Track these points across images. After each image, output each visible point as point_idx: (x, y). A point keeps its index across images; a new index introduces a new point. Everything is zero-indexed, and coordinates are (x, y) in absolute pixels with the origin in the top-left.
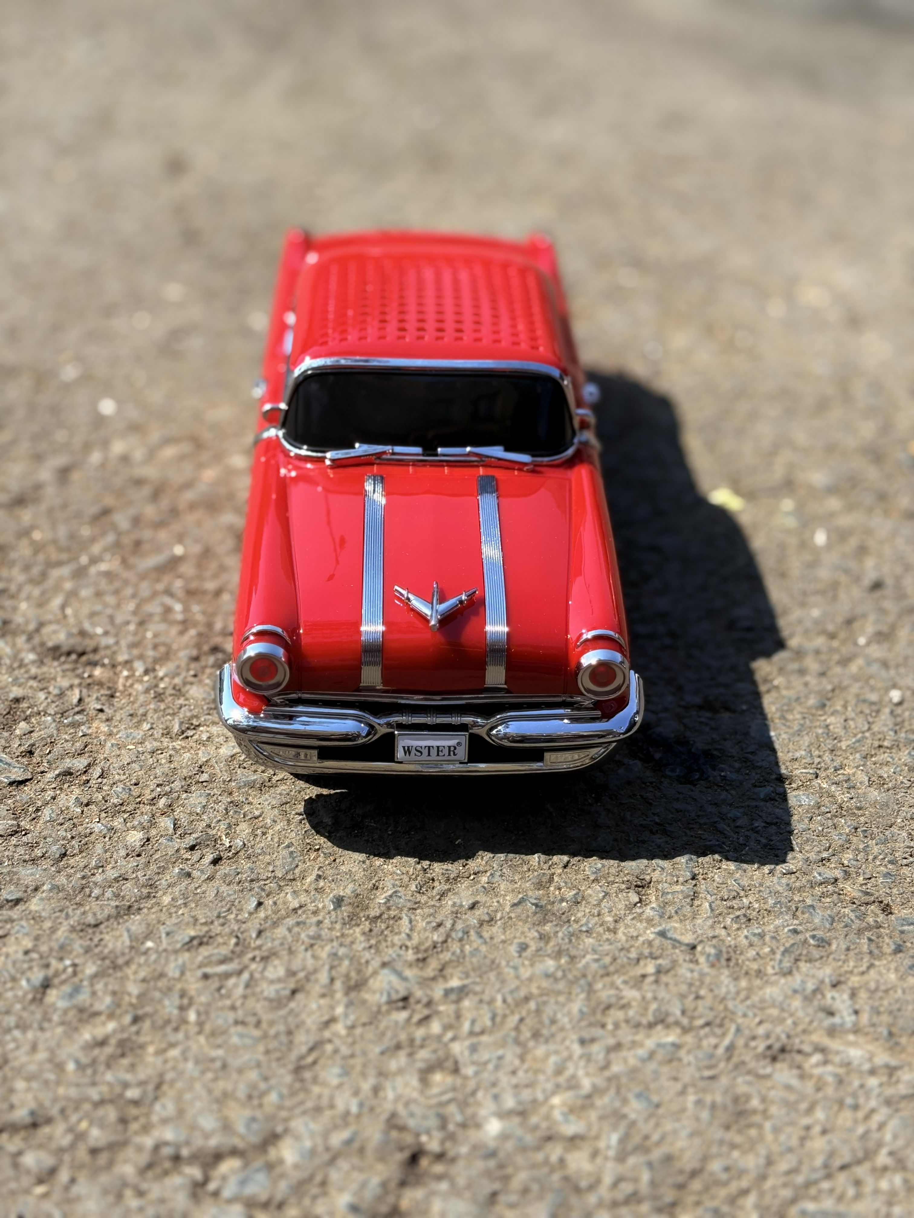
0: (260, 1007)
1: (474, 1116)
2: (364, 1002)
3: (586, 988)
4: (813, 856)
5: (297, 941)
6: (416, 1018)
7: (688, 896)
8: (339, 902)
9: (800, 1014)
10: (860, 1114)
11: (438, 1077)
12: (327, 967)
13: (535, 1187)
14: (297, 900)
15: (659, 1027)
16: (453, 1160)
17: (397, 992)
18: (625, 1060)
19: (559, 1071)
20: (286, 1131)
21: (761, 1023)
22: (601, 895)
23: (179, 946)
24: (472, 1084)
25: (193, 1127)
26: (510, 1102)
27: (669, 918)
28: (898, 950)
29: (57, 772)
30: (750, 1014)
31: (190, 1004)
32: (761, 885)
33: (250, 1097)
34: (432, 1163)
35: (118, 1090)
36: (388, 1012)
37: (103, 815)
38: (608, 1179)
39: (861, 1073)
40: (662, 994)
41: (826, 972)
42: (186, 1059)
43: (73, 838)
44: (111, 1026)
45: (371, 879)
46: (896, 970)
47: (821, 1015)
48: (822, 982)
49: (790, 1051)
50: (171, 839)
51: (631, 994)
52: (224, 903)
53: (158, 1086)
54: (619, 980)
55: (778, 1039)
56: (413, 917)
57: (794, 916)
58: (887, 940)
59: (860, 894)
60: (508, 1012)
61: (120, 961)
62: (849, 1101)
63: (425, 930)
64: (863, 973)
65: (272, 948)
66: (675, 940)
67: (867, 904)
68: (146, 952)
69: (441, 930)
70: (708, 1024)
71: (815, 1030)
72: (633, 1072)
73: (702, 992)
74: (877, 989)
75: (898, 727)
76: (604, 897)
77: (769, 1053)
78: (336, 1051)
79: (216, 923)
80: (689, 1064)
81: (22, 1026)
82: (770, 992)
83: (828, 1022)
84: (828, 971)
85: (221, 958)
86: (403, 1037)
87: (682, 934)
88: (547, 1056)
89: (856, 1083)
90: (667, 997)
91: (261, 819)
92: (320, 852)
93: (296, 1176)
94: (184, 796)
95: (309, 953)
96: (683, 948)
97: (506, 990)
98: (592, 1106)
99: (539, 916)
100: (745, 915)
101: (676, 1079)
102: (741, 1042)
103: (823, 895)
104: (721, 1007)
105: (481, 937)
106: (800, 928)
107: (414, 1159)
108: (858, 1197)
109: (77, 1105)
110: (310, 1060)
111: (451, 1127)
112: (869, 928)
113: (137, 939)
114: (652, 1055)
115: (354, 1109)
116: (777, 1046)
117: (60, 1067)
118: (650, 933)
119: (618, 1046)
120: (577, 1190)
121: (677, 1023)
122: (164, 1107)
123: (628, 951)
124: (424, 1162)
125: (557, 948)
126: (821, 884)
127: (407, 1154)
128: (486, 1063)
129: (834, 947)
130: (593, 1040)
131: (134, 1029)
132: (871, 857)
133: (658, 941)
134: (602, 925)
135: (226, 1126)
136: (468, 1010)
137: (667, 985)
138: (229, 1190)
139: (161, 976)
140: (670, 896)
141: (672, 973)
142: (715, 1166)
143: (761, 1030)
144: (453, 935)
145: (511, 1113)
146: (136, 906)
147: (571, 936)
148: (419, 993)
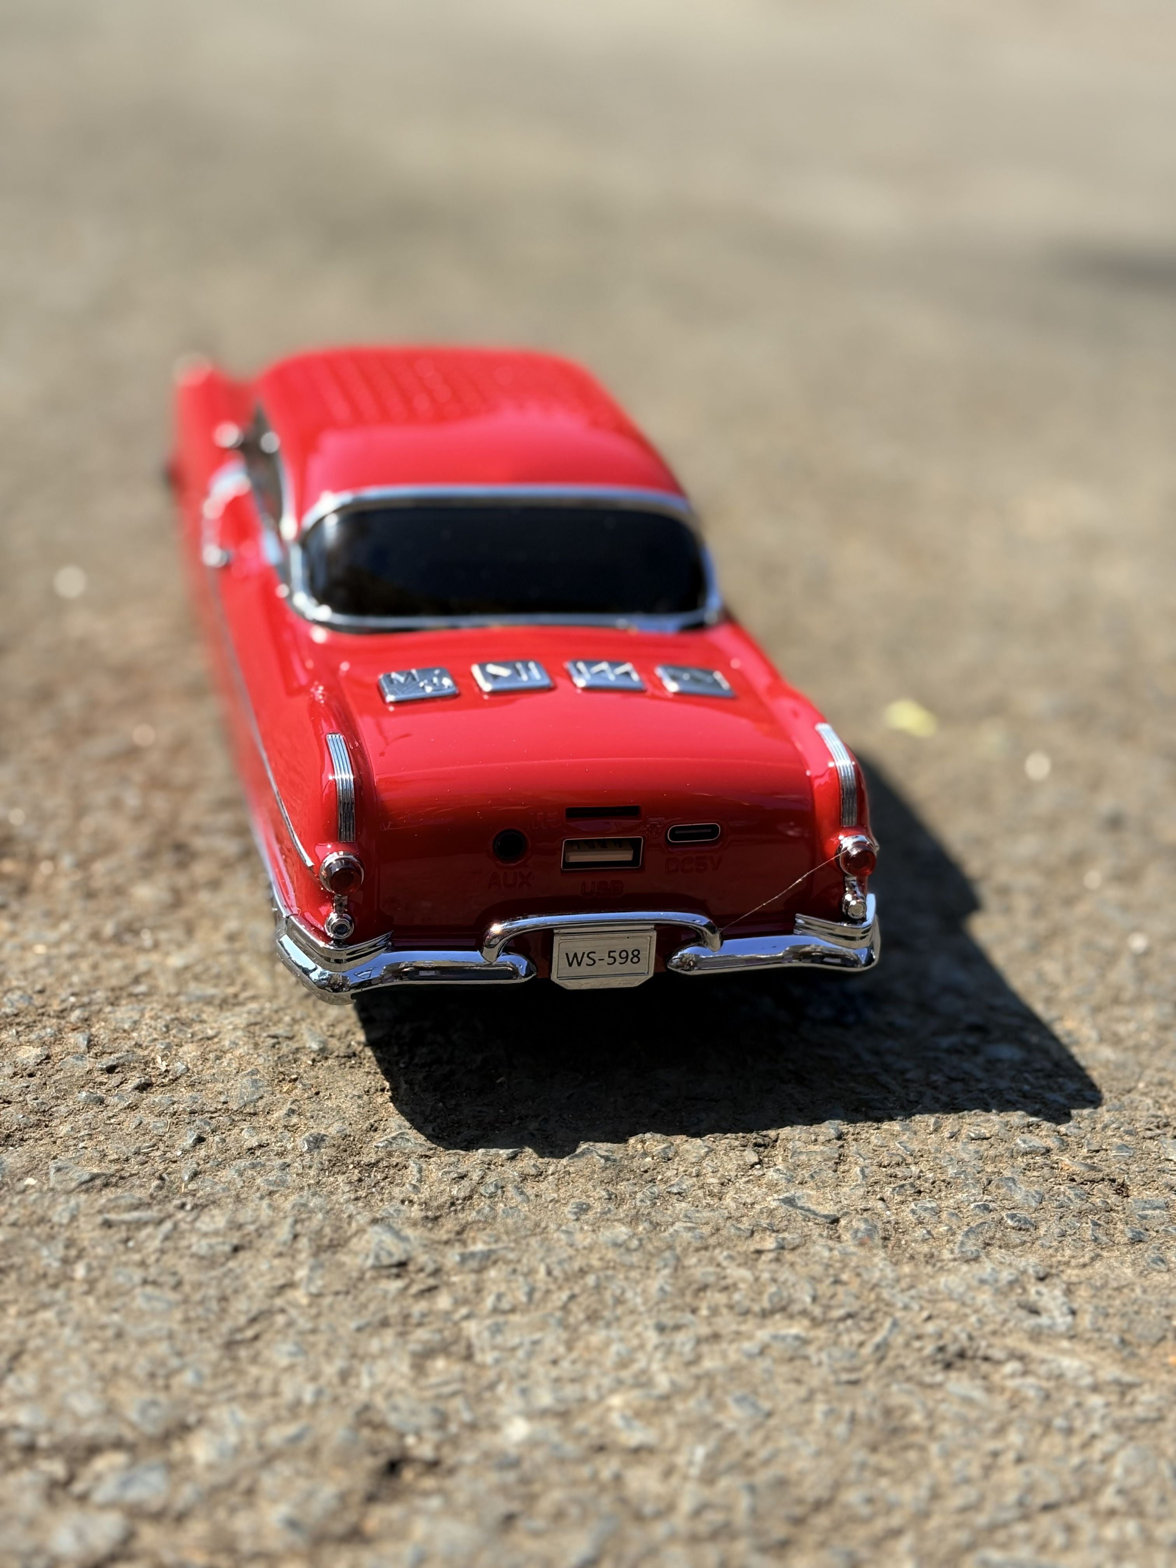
0: (183, 1266)
1: (490, 1414)
2: (340, 1265)
3: (672, 1262)
4: (1015, 1120)
5: (250, 1187)
6: (414, 1289)
7: (830, 1159)
8: (317, 1142)
9: (990, 1310)
10: (1076, 1441)
11: (439, 1364)
12: (290, 1220)
13: (574, 1511)
14: (256, 1138)
15: (778, 1317)
16: (452, 1471)
17: (390, 1254)
18: (724, 1355)
19: (623, 1363)
20: (201, 1422)
21: (929, 1318)
22: (703, 1151)
23: (73, 1185)
24: (491, 1374)
25: (61, 1410)
26: (545, 1398)
27: (801, 1183)
28: (1137, 1240)
30: (915, 1306)
31: (79, 1257)
32: (938, 1151)
33: (152, 1376)
34: (419, 1475)
36: (375, 1279)
38: (686, 1505)
39: (1078, 1390)
40: (785, 1274)
41: (1030, 1262)
42: (62, 1324)
45: (368, 1118)
46: (1134, 1264)
47: (1021, 1313)
48: (1024, 1272)
49: (973, 1358)
50: (81, 1057)
51: (737, 1273)
52: (147, 1137)
53: (16, 1357)
54: (721, 1255)
55: (956, 1339)
56: (424, 1166)
57: (985, 1190)
58: (1120, 1226)
59: (1083, 1168)
60: (553, 1287)
62: (1059, 1422)
63: (441, 1181)
64: (1084, 1266)
65: (211, 1194)
66: (809, 1210)
67: (1093, 1181)
68: (23, 1191)
69: (465, 1182)
70: (850, 1316)
71: (1011, 1331)
72: (735, 1371)
73: (844, 1277)
74: (1104, 1286)
75: (1142, 976)
76: (707, 1153)
77: (940, 1356)
78: (290, 1324)
79: (133, 1161)
80: (820, 1364)
82: (943, 1281)
83: (1031, 1321)
84: (1033, 1259)
85: (135, 1201)
86: (393, 1311)
87: (819, 1204)
88: (607, 1343)
89: (1071, 1400)
90: (792, 1279)
91: (216, 1040)
92: (297, 1083)
93: (210, 1479)
94: (108, 1009)
95: (265, 1203)
96: (820, 1220)
97: (552, 1260)
98: (670, 1410)
99: (610, 1174)
100: (912, 1185)
101: (798, 1381)
102: (900, 1340)
103: (1028, 1168)
104: (872, 1296)
105: (522, 1194)
106: (992, 1205)
107: (393, 1468)
108: (1068, 1547)
110: (249, 1333)
111: (453, 1428)
112: (1094, 1210)
113: (13, 1175)
114: (764, 1350)
115: (308, 1397)
116: (953, 1349)
118: (773, 1201)
119: (716, 1337)
120: (639, 1517)
121: (804, 1313)
122: (20, 1381)
123: (738, 1219)
124: (408, 1475)
125: (634, 1212)
126: (1026, 1154)
127: (381, 1460)
128: (514, 1349)
129: (1042, 1231)
130: (677, 1328)
132: (1099, 1126)
133: (783, 1210)
134: (702, 1187)
135: (111, 1411)
136: (494, 1282)
137: (792, 1265)
138: (104, 1492)
139: (42, 1220)
140: (803, 1157)
141: (802, 1250)
142: (852, 1497)
143: (930, 1328)
144: (482, 1189)
145: (545, 1413)
146: (18, 1135)
147: (655, 1198)
148: (423, 1258)
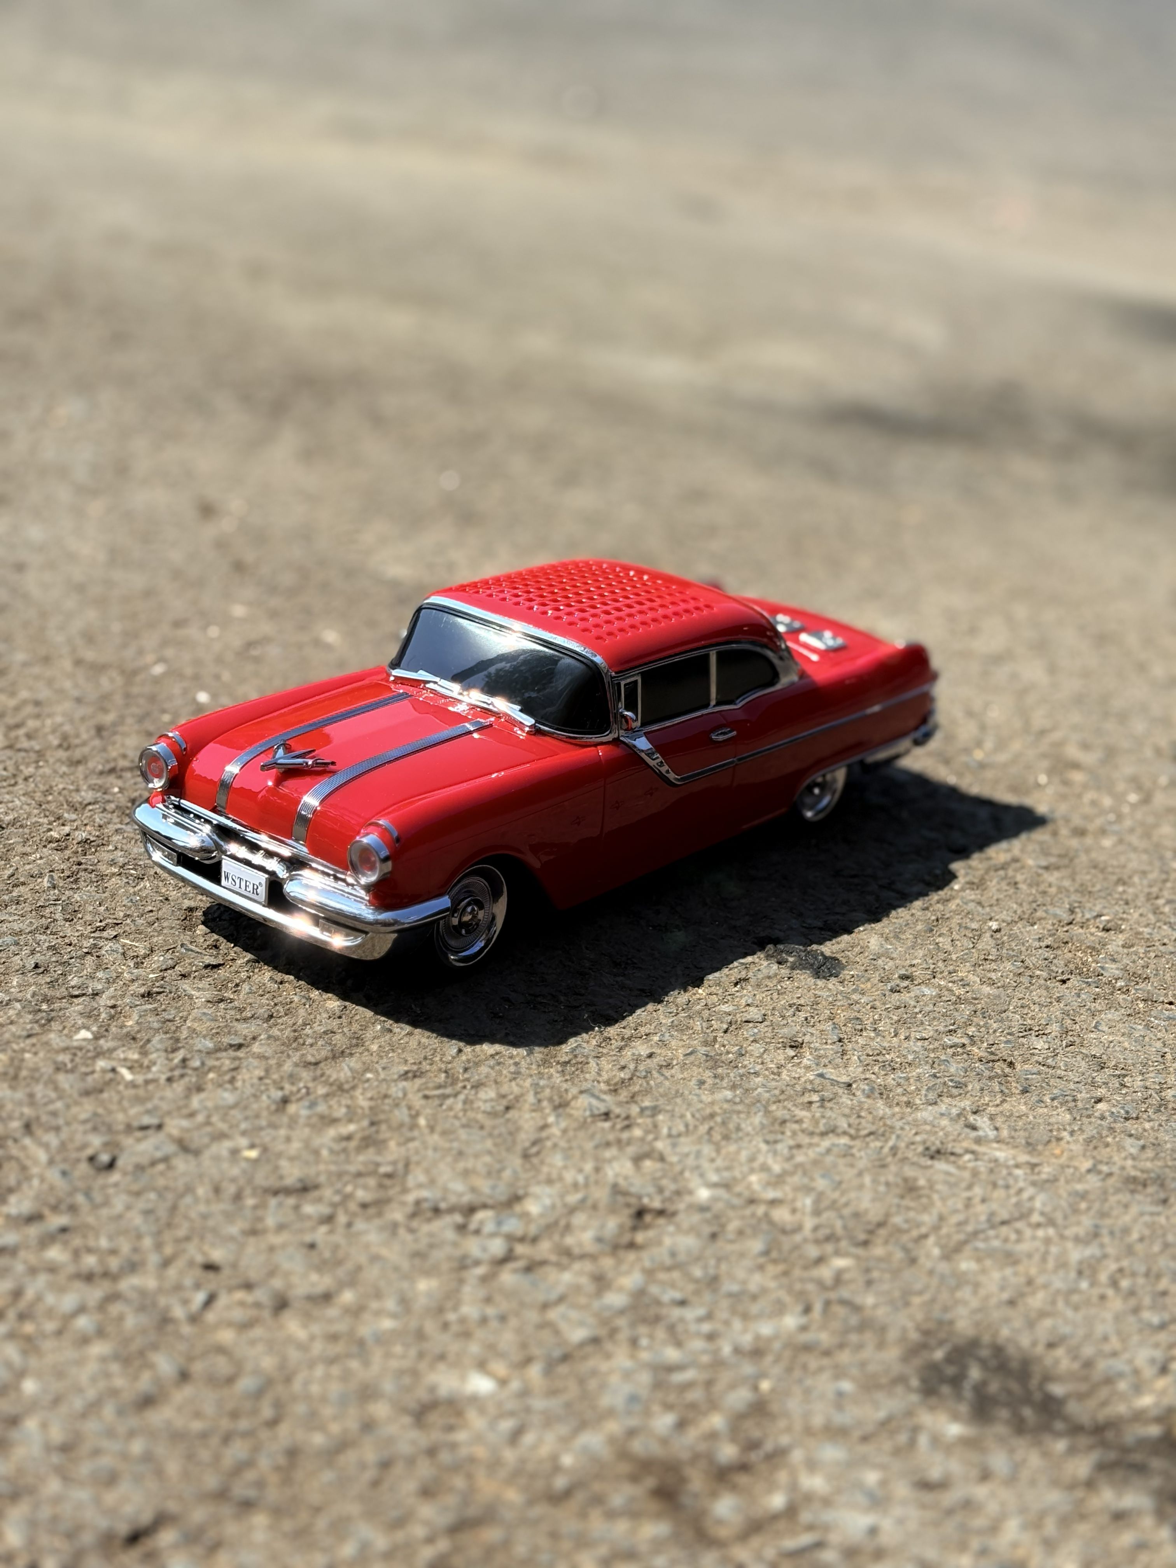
0: (480, 1117)
1: (685, 1187)
2: (570, 1116)
3: (762, 1109)
4: (941, 1028)
5: (501, 1075)
6: (618, 1126)
7: (838, 1052)
9: (949, 1129)
10: (1012, 1191)
11: (648, 1164)
12: (532, 1093)
13: (749, 1231)
15: (831, 1135)
16: (674, 1214)
17: (598, 1109)
18: (806, 1154)
19: (752, 1159)
20: (526, 1195)
21: (916, 1134)
22: (762, 1050)
23: (396, 1077)
24: (678, 1168)
25: (445, 1190)
26: (714, 1178)
27: (825, 1066)
28: (1025, 1091)
29: (246, 959)
30: (907, 1127)
31: (418, 1114)
32: (900, 1047)
33: (489, 1173)
34: (656, 1217)
35: (371, 1167)
36: (593, 1122)
37: (297, 990)
38: (808, 1226)
39: (1008, 1167)
40: (828, 1113)
41: (966, 1103)
42: (425, 1148)
43: (276, 1005)
44: (352, 1127)
46: (1025, 1104)
47: (967, 1130)
48: (964, 1109)
49: (945, 1154)
51: (801, 1114)
52: (427, 1050)
53: (407, 1165)
54: (789, 1105)
55: (933, 1144)
57: (932, 1067)
58: (1014, 1084)
59: (986, 1054)
60: (697, 1123)
61: (346, 1087)
62: (1001, 1182)
63: (612, 1070)
64: (997, 1105)
65: (478, 1080)
66: (833, 1080)
67: (993, 1061)
68: (368, 1080)
69: (626, 1070)
70: (871, 1133)
71: (963, 1140)
72: (816, 1163)
73: (863, 1114)
74: (1011, 1115)
75: (999, 946)
76: (765, 1051)
77: (927, 1153)
78: (555, 1146)
79: (424, 1063)
80: (861, 1158)
81: (273, 1126)
82: (919, 1115)
83: (974, 1134)
84: (968, 1103)
85: (437, 1085)
86: (611, 1137)
87: (838, 1076)
88: (738, 1152)
89: (1004, 1172)
90: (834, 1116)
93: (543, 1222)
95: (513, 1084)
96: (842, 1085)
97: (692, 1109)
98: (784, 1182)
99: (709, 1064)
100: (890, 1065)
101: (852, 1166)
102: (902, 1145)
103: (954, 1054)
104: (881, 1123)
105: (663, 1075)
106: (938, 1075)
107: (640, 1214)
108: (1018, 1241)
109: (340, 1175)
110: (534, 1150)
111: (667, 1194)
112: (997, 1076)
113: (358, 1073)
114: (828, 1151)
115: (581, 1181)
116: (933, 1148)
117: (316, 1153)
118: (811, 1076)
119: (799, 1146)
120: (784, 1232)
121: (845, 1133)
122: (416, 1178)
123: (793, 1086)
124: (648, 1218)
125: (731, 1084)
126: (951, 1047)
127: (632, 1211)
128: (687, 1155)
129: (970, 1087)
130: (776, 1142)
131: (374, 1129)
132: (991, 1031)
133: (818, 1080)
134: (766, 1070)
135: (473, 1190)
136: (663, 1121)
137: (831, 1109)
138: (489, 1227)
139: (386, 1096)
140: (822, 1052)
141: (834, 1101)
142: (897, 1220)
143: (918, 1138)
144: (638, 1074)
145: (715, 1185)
146: (348, 1051)
147: (741, 1076)
148: (617, 1110)
